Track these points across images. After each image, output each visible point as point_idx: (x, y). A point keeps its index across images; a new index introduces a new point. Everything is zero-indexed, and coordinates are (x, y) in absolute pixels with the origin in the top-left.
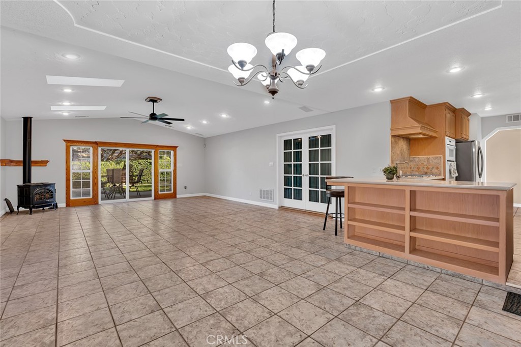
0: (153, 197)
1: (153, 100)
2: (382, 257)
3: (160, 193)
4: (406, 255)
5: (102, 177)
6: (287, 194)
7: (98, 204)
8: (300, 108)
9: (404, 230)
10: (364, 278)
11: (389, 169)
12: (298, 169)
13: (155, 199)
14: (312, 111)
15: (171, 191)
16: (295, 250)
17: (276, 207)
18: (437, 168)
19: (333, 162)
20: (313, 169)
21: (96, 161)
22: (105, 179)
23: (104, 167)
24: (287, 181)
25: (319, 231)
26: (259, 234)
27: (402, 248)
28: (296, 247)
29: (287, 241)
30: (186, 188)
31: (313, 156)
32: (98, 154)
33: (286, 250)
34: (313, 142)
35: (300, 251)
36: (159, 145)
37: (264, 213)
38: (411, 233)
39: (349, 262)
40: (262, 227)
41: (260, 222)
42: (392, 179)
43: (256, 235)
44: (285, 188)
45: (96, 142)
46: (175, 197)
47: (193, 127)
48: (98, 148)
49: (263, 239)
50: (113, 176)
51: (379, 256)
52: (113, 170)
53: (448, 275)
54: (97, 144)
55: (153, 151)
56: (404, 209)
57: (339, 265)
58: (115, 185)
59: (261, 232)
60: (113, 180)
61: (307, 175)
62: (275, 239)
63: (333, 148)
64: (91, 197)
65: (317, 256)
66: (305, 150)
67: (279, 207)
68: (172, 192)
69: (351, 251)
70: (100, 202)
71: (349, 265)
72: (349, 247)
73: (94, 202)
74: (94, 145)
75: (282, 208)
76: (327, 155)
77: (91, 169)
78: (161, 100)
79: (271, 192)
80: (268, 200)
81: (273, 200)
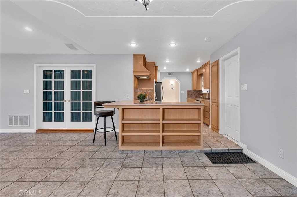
2: (147, 153)
4: (161, 148)
6: (47, 118)
8: (65, 44)
9: (160, 133)
10: (152, 175)
11: (142, 95)
12: (60, 96)
14: (76, 49)
16: (80, 171)
17: (34, 131)
18: (151, 95)
19: (93, 91)
20: (74, 96)
24: (46, 106)
25: (90, 145)
26: (25, 166)
27: (158, 144)
28: (80, 168)
29: (67, 164)
31: (74, 85)
33: (72, 175)
34: (75, 74)
35: (87, 170)
37: (19, 140)
38: (163, 134)
39: (132, 165)
40: (25, 157)
41: (20, 151)
42: (143, 102)
43: (22, 170)
44: (43, 113)
49: (35, 171)
51: (145, 153)
53: (181, 153)
56: (159, 120)
57: (128, 171)
59: (27, 163)
61: (69, 101)
62: (52, 166)
63: (94, 80)
65: (105, 169)
66: (67, 80)
67: (37, 131)
69: (125, 155)
71: (134, 168)
72: (123, 152)
75: (40, 131)
76: (88, 85)
79: (26, 118)
80: (21, 126)
81: (28, 125)
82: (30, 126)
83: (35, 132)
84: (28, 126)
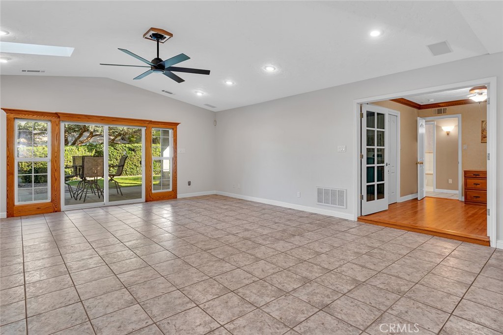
0: (143, 199)
1: (158, 36)
3: (153, 192)
5: (67, 167)
7: (60, 211)
13: (146, 201)
15: (169, 188)
17: (353, 217)
21: (56, 144)
22: (70, 171)
23: (69, 154)
30: (189, 184)
32: (59, 132)
36: (153, 120)
44: (367, 186)
45: (56, 114)
46: (175, 197)
47: (205, 94)
48: (59, 124)
50: (83, 167)
52: (83, 158)
54: (59, 117)
55: (143, 130)
58: (85, 179)
60: (83, 172)
64: (49, 200)
67: (358, 218)
68: (171, 190)
70: (63, 207)
73: (53, 208)
74: (54, 119)
77: (49, 157)
78: (171, 35)
79: (341, 193)
80: (341, 207)
81: (345, 207)
82: (347, 208)
83: (356, 220)
84: (343, 208)
